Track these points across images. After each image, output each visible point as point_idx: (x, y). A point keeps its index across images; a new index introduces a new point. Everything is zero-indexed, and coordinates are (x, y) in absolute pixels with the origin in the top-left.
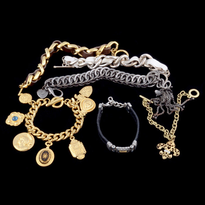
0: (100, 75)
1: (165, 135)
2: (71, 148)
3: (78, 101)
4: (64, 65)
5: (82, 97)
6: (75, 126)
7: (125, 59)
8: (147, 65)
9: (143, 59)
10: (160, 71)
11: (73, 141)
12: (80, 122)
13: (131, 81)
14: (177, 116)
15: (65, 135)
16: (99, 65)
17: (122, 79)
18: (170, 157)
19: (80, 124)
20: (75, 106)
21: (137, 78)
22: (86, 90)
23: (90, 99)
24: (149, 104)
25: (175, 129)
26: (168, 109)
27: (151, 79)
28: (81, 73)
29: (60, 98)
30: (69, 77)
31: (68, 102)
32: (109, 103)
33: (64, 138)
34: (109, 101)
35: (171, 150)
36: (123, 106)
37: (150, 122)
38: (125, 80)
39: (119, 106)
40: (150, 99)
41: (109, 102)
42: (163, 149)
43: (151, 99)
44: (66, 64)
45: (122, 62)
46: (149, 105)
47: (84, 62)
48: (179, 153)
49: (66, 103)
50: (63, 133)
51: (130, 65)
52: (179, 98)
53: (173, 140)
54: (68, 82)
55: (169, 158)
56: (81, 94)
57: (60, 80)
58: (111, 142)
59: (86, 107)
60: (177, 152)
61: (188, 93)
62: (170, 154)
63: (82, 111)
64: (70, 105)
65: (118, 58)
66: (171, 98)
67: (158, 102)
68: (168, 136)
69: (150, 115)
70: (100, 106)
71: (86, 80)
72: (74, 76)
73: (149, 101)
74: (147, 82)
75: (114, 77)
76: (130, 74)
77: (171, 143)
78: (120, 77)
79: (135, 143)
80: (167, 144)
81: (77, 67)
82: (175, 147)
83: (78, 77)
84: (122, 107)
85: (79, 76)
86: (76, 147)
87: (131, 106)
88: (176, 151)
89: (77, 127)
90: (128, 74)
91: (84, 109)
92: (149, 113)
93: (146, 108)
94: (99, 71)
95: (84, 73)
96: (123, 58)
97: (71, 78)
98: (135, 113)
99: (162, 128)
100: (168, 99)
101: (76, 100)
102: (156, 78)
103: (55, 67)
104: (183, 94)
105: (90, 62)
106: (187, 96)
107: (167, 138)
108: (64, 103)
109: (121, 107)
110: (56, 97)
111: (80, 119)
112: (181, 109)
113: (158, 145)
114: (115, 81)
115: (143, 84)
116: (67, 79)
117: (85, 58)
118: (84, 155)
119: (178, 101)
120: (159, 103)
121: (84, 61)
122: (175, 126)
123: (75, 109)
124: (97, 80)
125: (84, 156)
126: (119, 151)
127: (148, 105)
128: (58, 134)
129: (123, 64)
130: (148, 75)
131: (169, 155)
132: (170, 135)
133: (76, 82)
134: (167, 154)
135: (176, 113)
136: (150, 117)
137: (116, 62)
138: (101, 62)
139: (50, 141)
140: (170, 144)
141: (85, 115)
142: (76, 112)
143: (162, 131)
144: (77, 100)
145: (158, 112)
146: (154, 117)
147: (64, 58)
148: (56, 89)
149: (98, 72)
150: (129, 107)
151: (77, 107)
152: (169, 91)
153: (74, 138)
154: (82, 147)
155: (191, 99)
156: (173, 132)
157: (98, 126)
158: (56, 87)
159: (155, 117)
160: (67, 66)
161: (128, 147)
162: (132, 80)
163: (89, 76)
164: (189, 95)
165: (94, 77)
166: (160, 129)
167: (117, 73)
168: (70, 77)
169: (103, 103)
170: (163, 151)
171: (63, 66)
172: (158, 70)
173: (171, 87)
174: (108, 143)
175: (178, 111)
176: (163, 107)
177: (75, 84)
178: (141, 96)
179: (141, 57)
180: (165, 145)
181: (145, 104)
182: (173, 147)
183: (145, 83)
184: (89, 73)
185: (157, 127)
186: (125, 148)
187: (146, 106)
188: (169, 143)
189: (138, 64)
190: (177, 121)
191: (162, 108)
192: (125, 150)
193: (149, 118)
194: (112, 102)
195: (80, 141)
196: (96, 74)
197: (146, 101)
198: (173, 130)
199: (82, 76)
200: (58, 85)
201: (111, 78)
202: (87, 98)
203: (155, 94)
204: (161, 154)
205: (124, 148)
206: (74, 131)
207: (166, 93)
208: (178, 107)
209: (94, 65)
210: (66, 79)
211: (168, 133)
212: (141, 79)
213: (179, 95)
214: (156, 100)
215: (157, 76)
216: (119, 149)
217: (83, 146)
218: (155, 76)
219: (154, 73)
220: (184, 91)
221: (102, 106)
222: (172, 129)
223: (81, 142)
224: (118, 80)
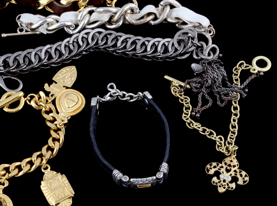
0: (88, 44)
1: (218, 146)
2: (45, 188)
3: (52, 95)
4: (21, 30)
5: (59, 87)
6: (50, 145)
7: (132, 10)
8: (172, 19)
9: (164, 8)
10: (196, 28)
11: (48, 173)
12: (58, 136)
13: (146, 51)
14: (235, 109)
15: (31, 163)
16: (85, 26)
17: (130, 48)
18: (232, 188)
19: (58, 140)
20: (47, 106)
21: (157, 45)
22: (65, 75)
23: (74, 90)
24: (182, 90)
25: (234, 133)
26: (218, 96)
27: (182, 45)
28: (54, 43)
29: (18, 94)
30: (31, 52)
31: (34, 99)
32: (111, 96)
33: (30, 170)
34: (110, 91)
35: (233, 175)
36: (135, 98)
37: (189, 124)
38: (135, 49)
39: (129, 98)
40: (183, 82)
41: (109, 94)
42: (217, 174)
43: (187, 81)
44: (25, 28)
45: (127, 18)
46: (183, 93)
47: (57, 22)
48: (247, 179)
49: (30, 101)
50: (28, 160)
51: (142, 21)
52: (235, 75)
53: (235, 155)
54: (30, 62)
55: (230, 189)
56: (56, 83)
57: (15, 59)
58: (119, 170)
59: (67, 107)
60: (244, 176)
61: (251, 64)
62: (231, 182)
63: (61, 115)
64: (37, 104)
65: (120, 11)
66: (221, 77)
67: (199, 86)
68: (224, 148)
69: (187, 111)
70: (94, 102)
71: (63, 55)
72: (41, 50)
73: (183, 84)
74: (176, 50)
75: (115, 45)
76: (144, 37)
77: (231, 161)
78: (126, 45)
79: (164, 167)
80: (223, 163)
81: (45, 32)
82: (239, 168)
83: (49, 50)
84: (134, 100)
85: (51, 48)
86: (55, 184)
87: (150, 97)
88: (241, 175)
89: (53, 145)
90: (139, 38)
91: (64, 111)
92: (184, 108)
93: (178, 98)
94: (86, 36)
95: (60, 43)
96: (129, 9)
97: (36, 54)
98: (159, 111)
99: (211, 134)
100: (218, 79)
101: (47, 94)
102: (192, 42)
103: (4, 35)
104: (242, 66)
105: (68, 22)
106: (250, 69)
107: (222, 151)
108: (26, 102)
109: (132, 101)
110: (9, 92)
111: (57, 130)
112: (241, 95)
113: (208, 166)
114: (118, 53)
115: (169, 54)
116: (29, 56)
117: (59, 15)
118: (71, 199)
119: (234, 81)
120: (201, 87)
121: (58, 20)
122: (235, 127)
123: (48, 112)
124: (84, 53)
125: (71, 201)
126: (136, 186)
127: (181, 92)
128: (18, 164)
129: (129, 21)
130: (177, 37)
131: (230, 185)
132: (227, 145)
133: (45, 60)
134: (227, 182)
135: (233, 103)
136: (187, 114)
137: (116, 18)
138: (89, 21)
139: (4, 178)
140: (228, 163)
141: (66, 122)
142: (48, 117)
143: (212, 138)
144: (50, 95)
145: (200, 104)
146: (194, 114)
147: (19, 18)
148: (10, 77)
149: (84, 40)
150: (148, 99)
151: (50, 108)
152: (217, 64)
153: (49, 168)
154: (66, 183)
155: (257, 74)
156: (233, 139)
157: (94, 141)
158: (9, 72)
159: (196, 113)
160: (26, 31)
161: (153, 177)
162: (149, 49)
163: (69, 47)
164: (253, 68)
165: (78, 49)
166: (208, 136)
167: (119, 38)
168: (33, 52)
169: (98, 97)
170: (219, 178)
171: (19, 33)
172: (193, 26)
173: (219, 56)
174: (114, 172)
175: (237, 99)
176: (208, 94)
177: (43, 65)
178: (166, 77)
179: (160, 5)
180: (220, 165)
181: (176, 92)
182: (236, 168)
183: (171, 52)
184: (68, 42)
185: (202, 131)
186: (147, 180)
187: (178, 95)
188: (227, 160)
189: (156, 18)
190: (236, 118)
191: (206, 96)
192: (147, 184)
193: (185, 117)
194: (115, 93)
195: (62, 174)
196: (81, 43)
197: (177, 85)
198: (232, 136)
199: (56, 49)
200: (13, 69)
201: (109, 48)
202: (68, 90)
203: (192, 71)
204: (215, 184)
205: (145, 179)
206: (48, 155)
207: (213, 68)
208: (236, 92)
209: (77, 26)
210: (25, 57)
211: (223, 142)
212: (164, 46)
213: (236, 69)
214: (196, 82)
215: (193, 39)
216: (137, 182)
217: (67, 181)
218: (189, 37)
219: (187, 33)
220: (244, 62)
221: (97, 102)
222: (230, 134)
223: (64, 175)
224: (123, 51)
